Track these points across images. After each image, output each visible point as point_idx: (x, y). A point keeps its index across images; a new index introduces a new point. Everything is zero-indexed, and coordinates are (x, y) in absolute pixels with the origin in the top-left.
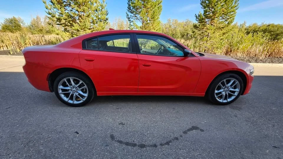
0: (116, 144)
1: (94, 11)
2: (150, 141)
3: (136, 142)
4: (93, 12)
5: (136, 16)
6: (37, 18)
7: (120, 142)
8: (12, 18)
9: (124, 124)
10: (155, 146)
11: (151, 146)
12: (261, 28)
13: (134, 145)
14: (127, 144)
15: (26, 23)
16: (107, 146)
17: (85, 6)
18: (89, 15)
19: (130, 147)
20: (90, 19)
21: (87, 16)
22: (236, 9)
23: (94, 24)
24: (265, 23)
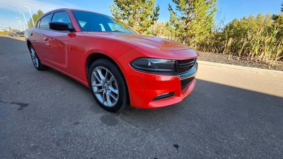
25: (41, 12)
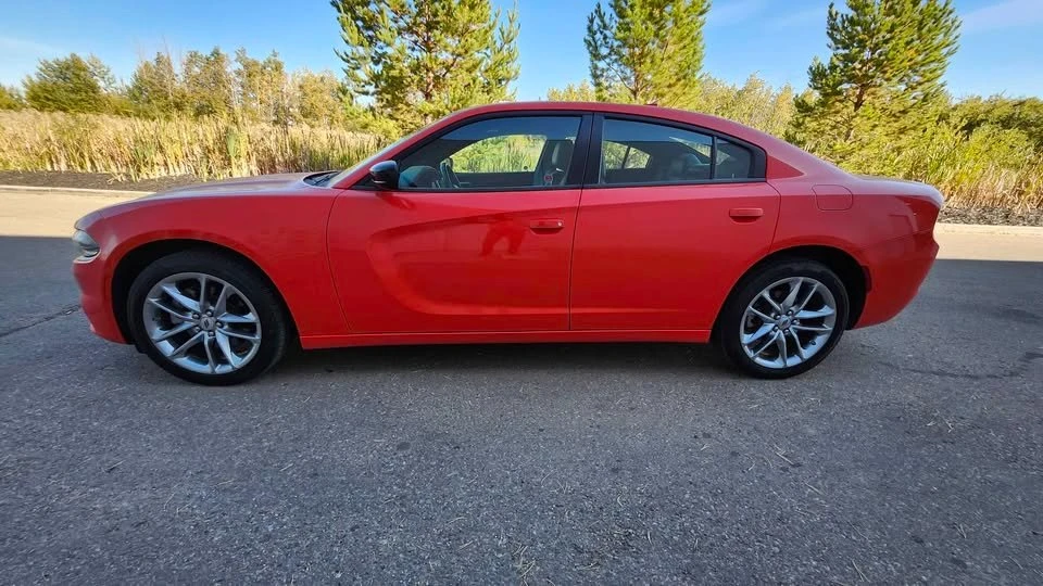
6: (159, 61)
8: (69, 57)
12: (997, 113)
15: (118, 80)
22: (949, 54)
24: (1005, 96)
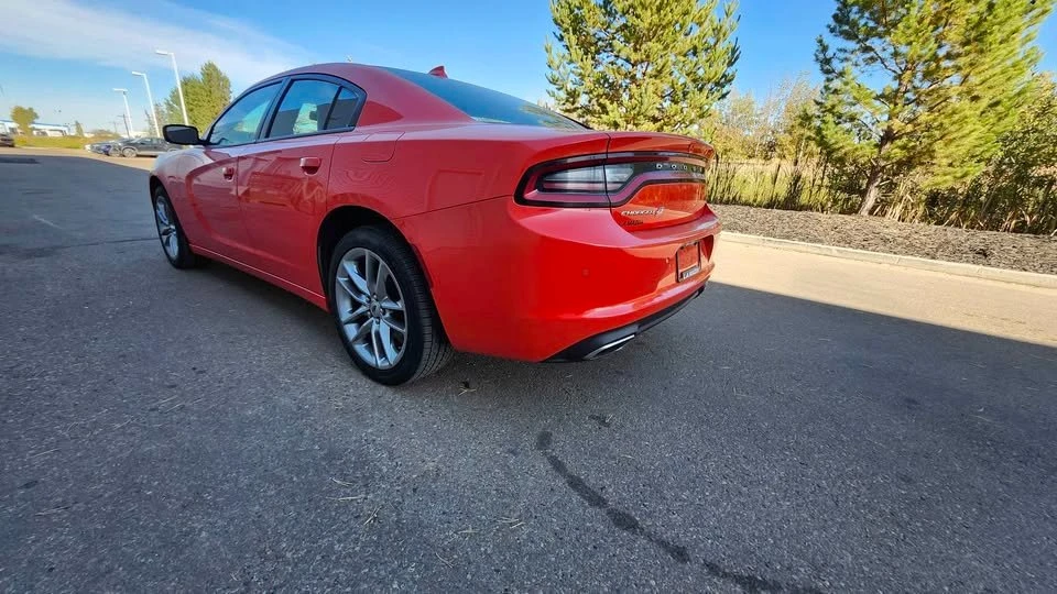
0: (543, 466)
1: (685, 55)
2: (670, 526)
3: (611, 496)
4: (682, 59)
5: (867, 49)
7: (558, 466)
9: (608, 425)
10: (680, 554)
11: (663, 544)
13: (598, 502)
14: (575, 483)
16: (513, 452)
17: (654, 40)
18: (660, 72)
19: (576, 497)
20: (665, 87)
21: (654, 73)
23: (676, 103)
25: (215, 69)
